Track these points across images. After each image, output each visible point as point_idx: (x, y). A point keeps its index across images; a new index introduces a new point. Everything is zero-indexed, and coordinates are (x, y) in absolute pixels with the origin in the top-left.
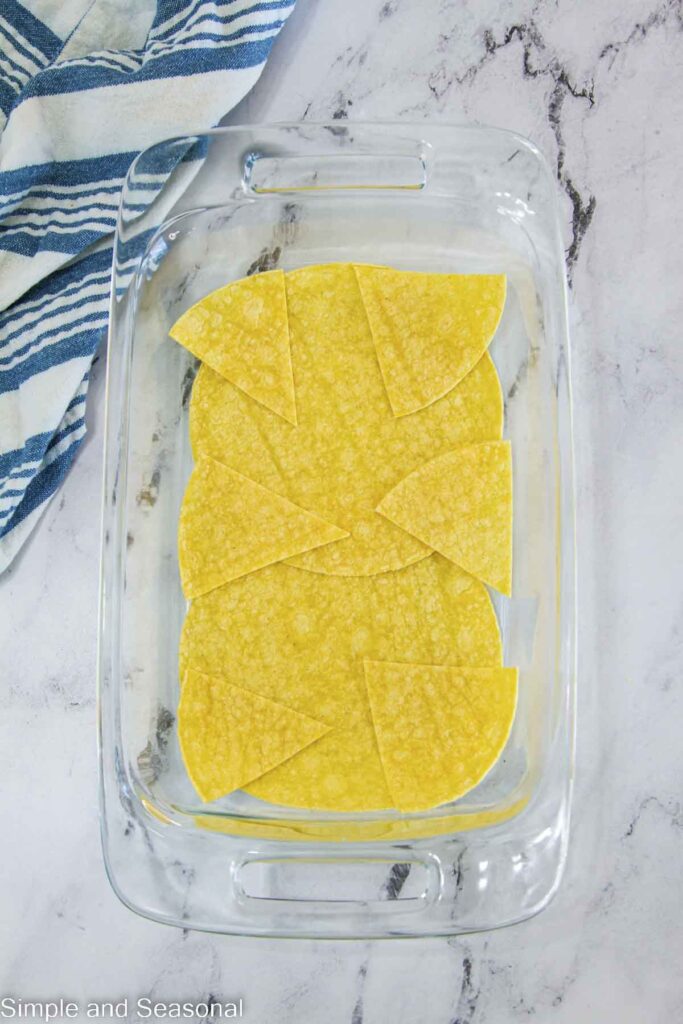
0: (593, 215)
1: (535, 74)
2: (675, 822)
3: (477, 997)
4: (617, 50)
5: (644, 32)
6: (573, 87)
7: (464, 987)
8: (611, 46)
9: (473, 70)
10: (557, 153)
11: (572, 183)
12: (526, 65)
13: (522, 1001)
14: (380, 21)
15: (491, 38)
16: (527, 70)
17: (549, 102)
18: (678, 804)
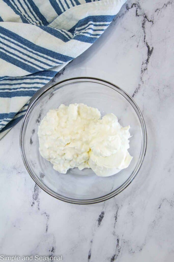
0: (153, 52)
1: (139, 16)
2: (171, 205)
3: (120, 249)
4: (159, 10)
5: (166, 6)
6: (148, 19)
7: (117, 246)
8: (158, 9)
9: (123, 14)
10: (144, 36)
11: (148, 44)
12: (136, 13)
13: (132, 250)
15: (128, 6)
16: (137, 15)
17: (142, 23)
18: (172, 201)
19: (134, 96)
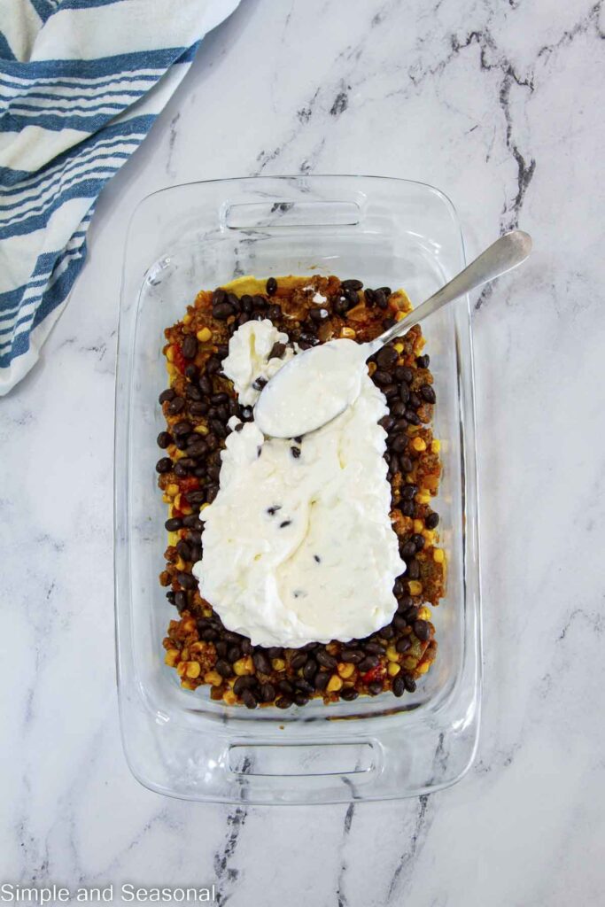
0: (534, 173)
1: (489, 68)
2: (596, 628)
3: (446, 758)
4: (551, 51)
5: (571, 37)
6: (517, 77)
7: (437, 751)
8: (546, 48)
9: (443, 64)
10: (506, 127)
11: (518, 150)
12: (482, 61)
13: (481, 762)
14: (373, 27)
15: (456, 40)
16: (483, 65)
17: (500, 88)
18: (599, 615)
19: (482, 306)
